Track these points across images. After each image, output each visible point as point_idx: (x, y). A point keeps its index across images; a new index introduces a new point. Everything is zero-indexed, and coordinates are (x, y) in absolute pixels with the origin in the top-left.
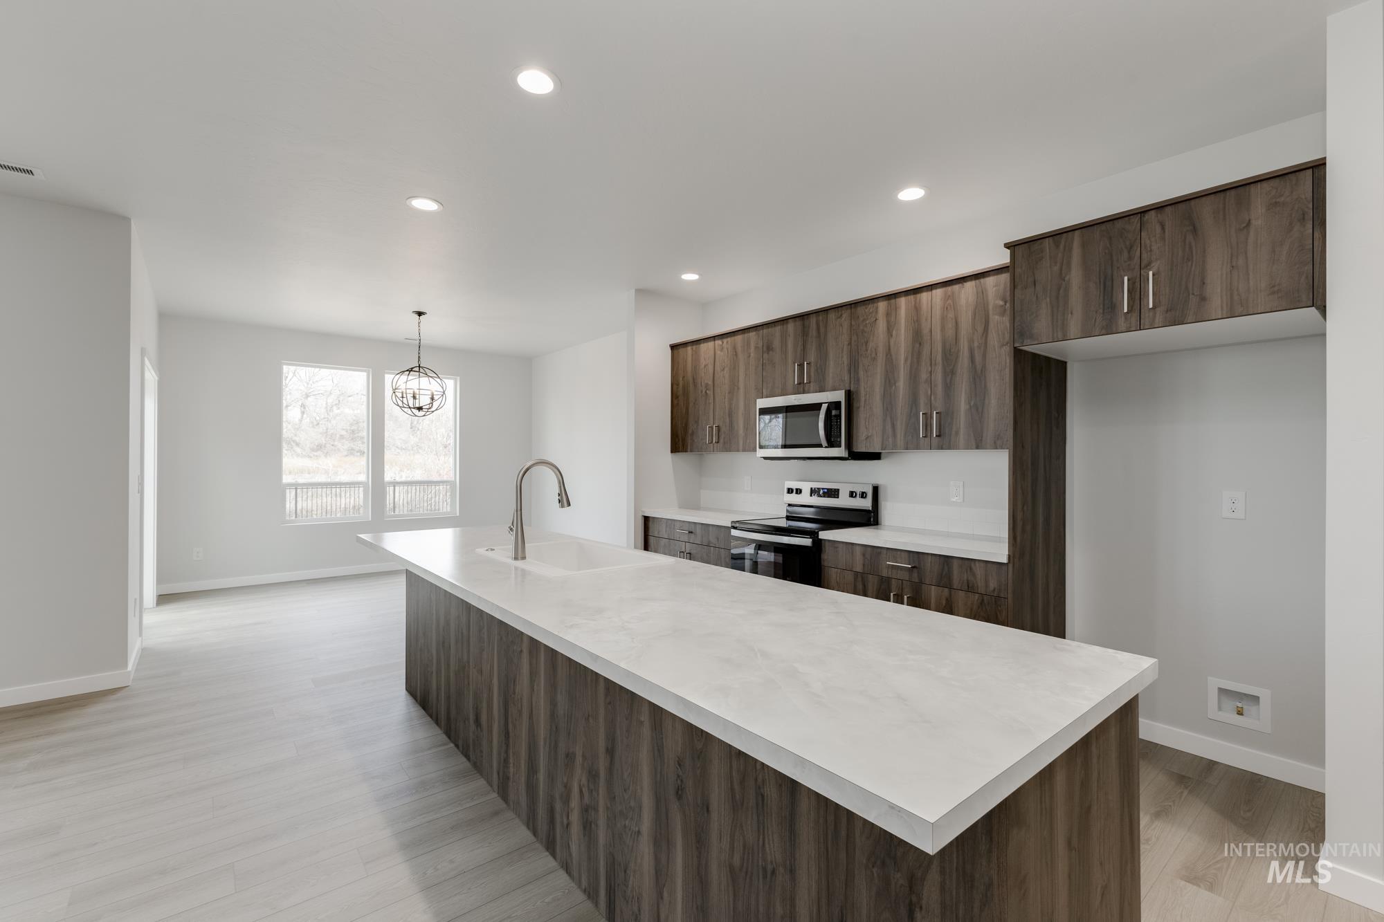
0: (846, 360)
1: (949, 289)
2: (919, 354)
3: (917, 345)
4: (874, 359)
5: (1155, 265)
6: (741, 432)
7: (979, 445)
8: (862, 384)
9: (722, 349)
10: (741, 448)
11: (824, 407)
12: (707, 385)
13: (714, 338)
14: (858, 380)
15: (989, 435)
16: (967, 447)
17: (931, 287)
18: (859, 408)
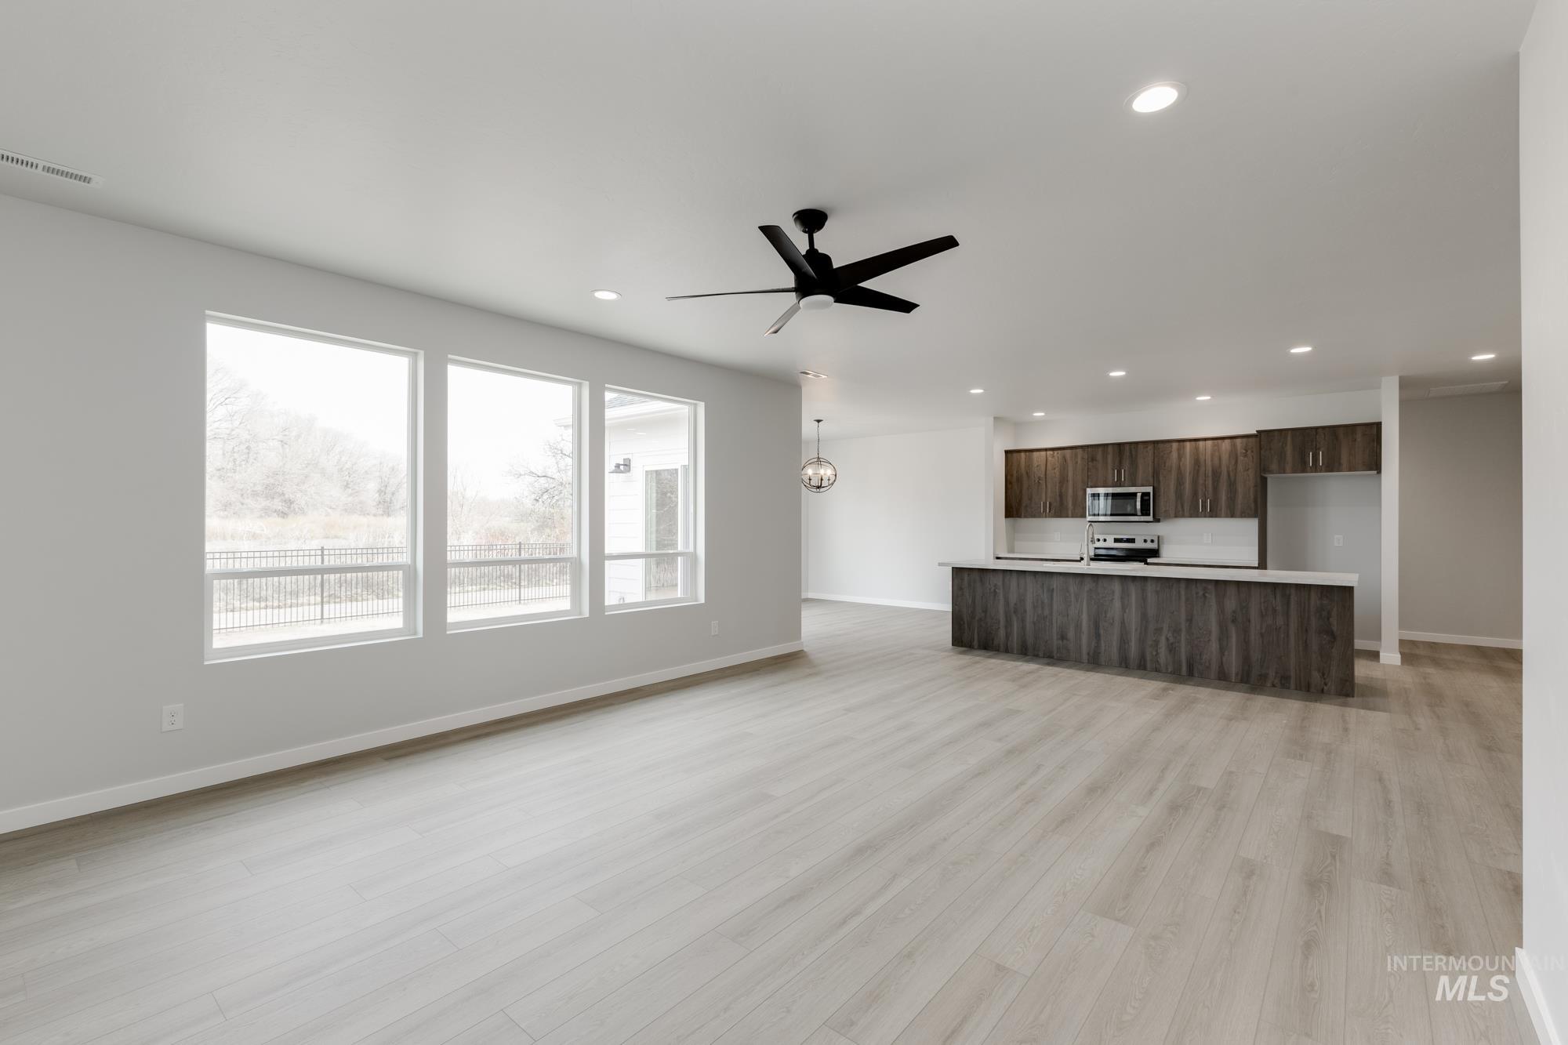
0: (1150, 470)
1: (1216, 441)
2: (1198, 471)
3: (1197, 467)
4: (1170, 471)
5: (1322, 449)
6: (1070, 505)
7: (1232, 516)
8: (1162, 484)
9: (1053, 457)
10: (1070, 515)
11: (1139, 495)
12: (1039, 478)
13: (1046, 450)
14: (1159, 482)
15: (1239, 508)
16: (1227, 517)
17: (1205, 439)
18: (1159, 496)
